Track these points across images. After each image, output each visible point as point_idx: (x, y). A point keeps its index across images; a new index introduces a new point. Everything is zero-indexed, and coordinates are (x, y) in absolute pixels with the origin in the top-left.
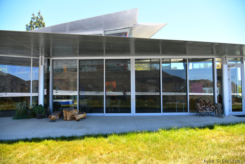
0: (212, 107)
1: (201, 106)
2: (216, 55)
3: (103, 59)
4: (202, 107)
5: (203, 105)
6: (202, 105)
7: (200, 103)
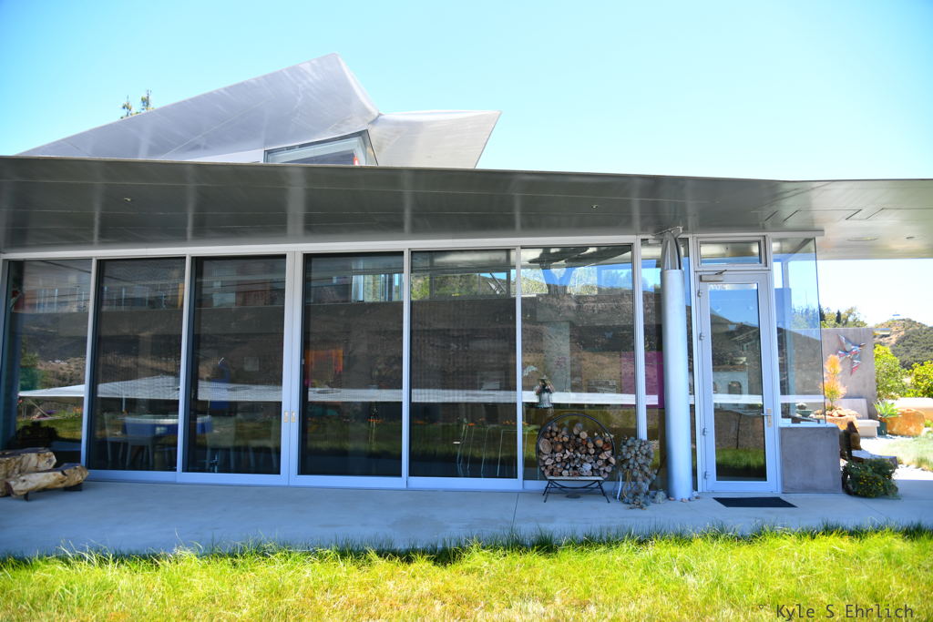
0: (604, 456)
1: (553, 451)
2: (644, 229)
3: (185, 258)
4: (558, 455)
5: (564, 448)
6: (560, 447)
7: (552, 437)
